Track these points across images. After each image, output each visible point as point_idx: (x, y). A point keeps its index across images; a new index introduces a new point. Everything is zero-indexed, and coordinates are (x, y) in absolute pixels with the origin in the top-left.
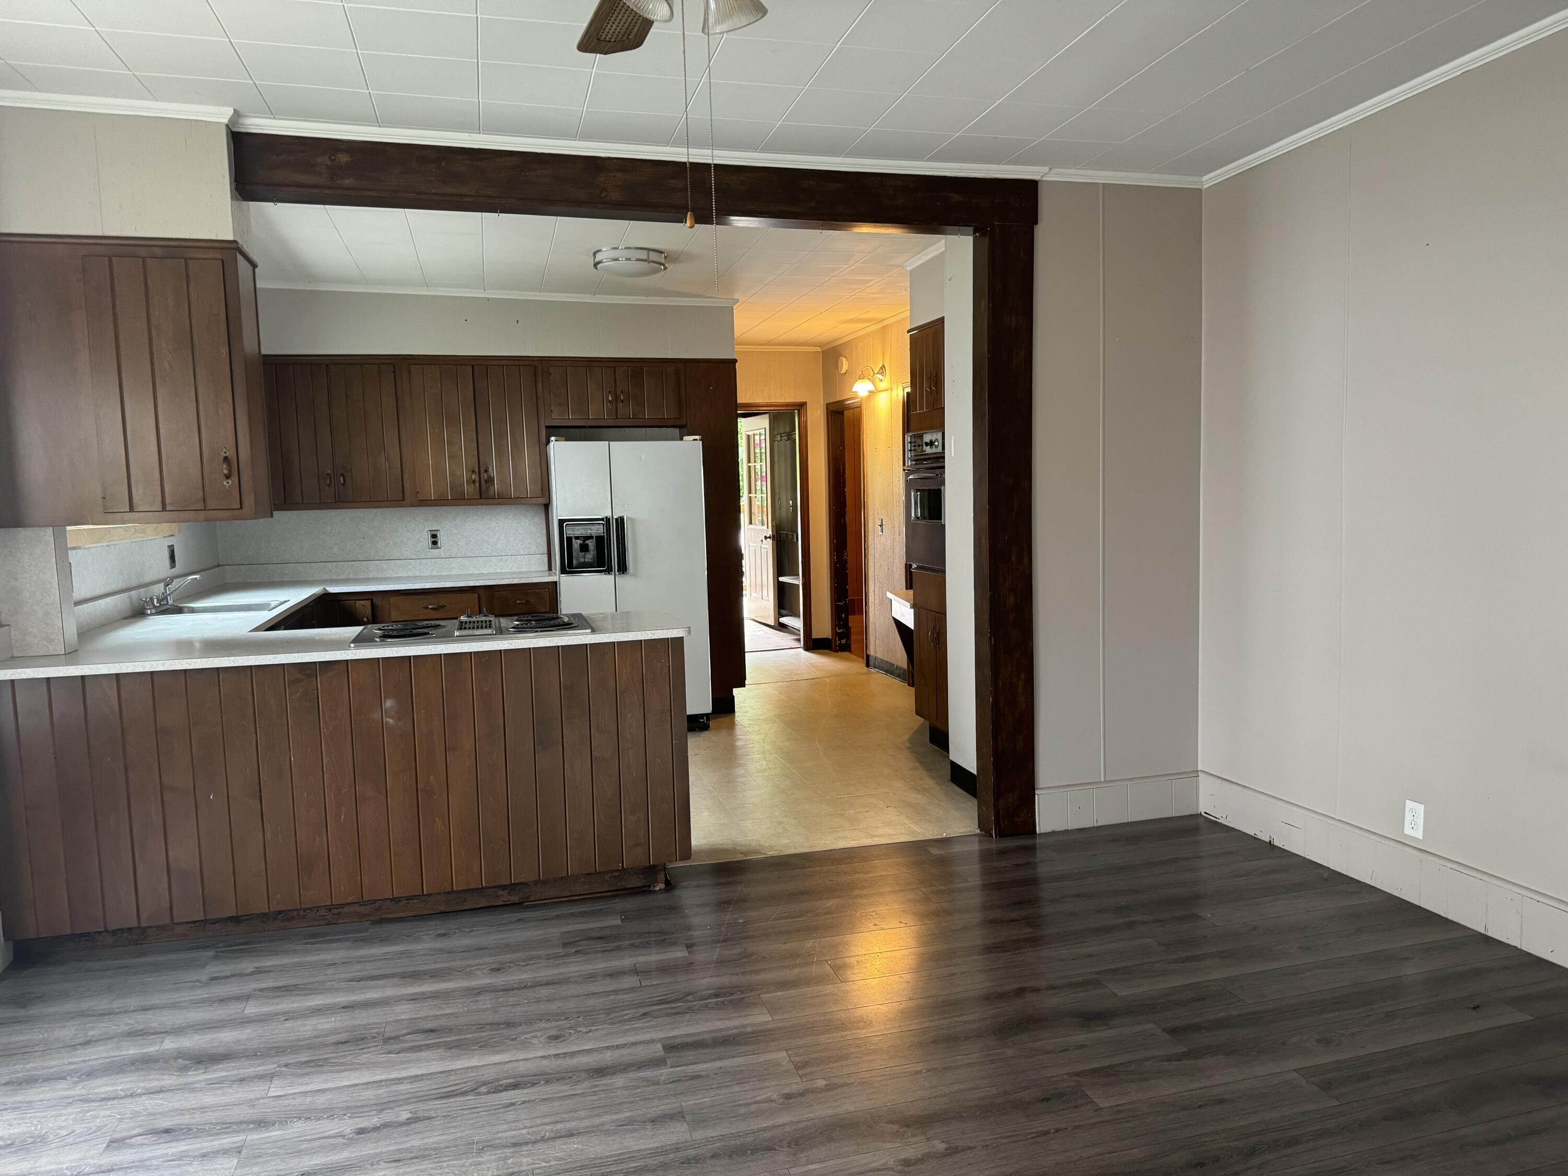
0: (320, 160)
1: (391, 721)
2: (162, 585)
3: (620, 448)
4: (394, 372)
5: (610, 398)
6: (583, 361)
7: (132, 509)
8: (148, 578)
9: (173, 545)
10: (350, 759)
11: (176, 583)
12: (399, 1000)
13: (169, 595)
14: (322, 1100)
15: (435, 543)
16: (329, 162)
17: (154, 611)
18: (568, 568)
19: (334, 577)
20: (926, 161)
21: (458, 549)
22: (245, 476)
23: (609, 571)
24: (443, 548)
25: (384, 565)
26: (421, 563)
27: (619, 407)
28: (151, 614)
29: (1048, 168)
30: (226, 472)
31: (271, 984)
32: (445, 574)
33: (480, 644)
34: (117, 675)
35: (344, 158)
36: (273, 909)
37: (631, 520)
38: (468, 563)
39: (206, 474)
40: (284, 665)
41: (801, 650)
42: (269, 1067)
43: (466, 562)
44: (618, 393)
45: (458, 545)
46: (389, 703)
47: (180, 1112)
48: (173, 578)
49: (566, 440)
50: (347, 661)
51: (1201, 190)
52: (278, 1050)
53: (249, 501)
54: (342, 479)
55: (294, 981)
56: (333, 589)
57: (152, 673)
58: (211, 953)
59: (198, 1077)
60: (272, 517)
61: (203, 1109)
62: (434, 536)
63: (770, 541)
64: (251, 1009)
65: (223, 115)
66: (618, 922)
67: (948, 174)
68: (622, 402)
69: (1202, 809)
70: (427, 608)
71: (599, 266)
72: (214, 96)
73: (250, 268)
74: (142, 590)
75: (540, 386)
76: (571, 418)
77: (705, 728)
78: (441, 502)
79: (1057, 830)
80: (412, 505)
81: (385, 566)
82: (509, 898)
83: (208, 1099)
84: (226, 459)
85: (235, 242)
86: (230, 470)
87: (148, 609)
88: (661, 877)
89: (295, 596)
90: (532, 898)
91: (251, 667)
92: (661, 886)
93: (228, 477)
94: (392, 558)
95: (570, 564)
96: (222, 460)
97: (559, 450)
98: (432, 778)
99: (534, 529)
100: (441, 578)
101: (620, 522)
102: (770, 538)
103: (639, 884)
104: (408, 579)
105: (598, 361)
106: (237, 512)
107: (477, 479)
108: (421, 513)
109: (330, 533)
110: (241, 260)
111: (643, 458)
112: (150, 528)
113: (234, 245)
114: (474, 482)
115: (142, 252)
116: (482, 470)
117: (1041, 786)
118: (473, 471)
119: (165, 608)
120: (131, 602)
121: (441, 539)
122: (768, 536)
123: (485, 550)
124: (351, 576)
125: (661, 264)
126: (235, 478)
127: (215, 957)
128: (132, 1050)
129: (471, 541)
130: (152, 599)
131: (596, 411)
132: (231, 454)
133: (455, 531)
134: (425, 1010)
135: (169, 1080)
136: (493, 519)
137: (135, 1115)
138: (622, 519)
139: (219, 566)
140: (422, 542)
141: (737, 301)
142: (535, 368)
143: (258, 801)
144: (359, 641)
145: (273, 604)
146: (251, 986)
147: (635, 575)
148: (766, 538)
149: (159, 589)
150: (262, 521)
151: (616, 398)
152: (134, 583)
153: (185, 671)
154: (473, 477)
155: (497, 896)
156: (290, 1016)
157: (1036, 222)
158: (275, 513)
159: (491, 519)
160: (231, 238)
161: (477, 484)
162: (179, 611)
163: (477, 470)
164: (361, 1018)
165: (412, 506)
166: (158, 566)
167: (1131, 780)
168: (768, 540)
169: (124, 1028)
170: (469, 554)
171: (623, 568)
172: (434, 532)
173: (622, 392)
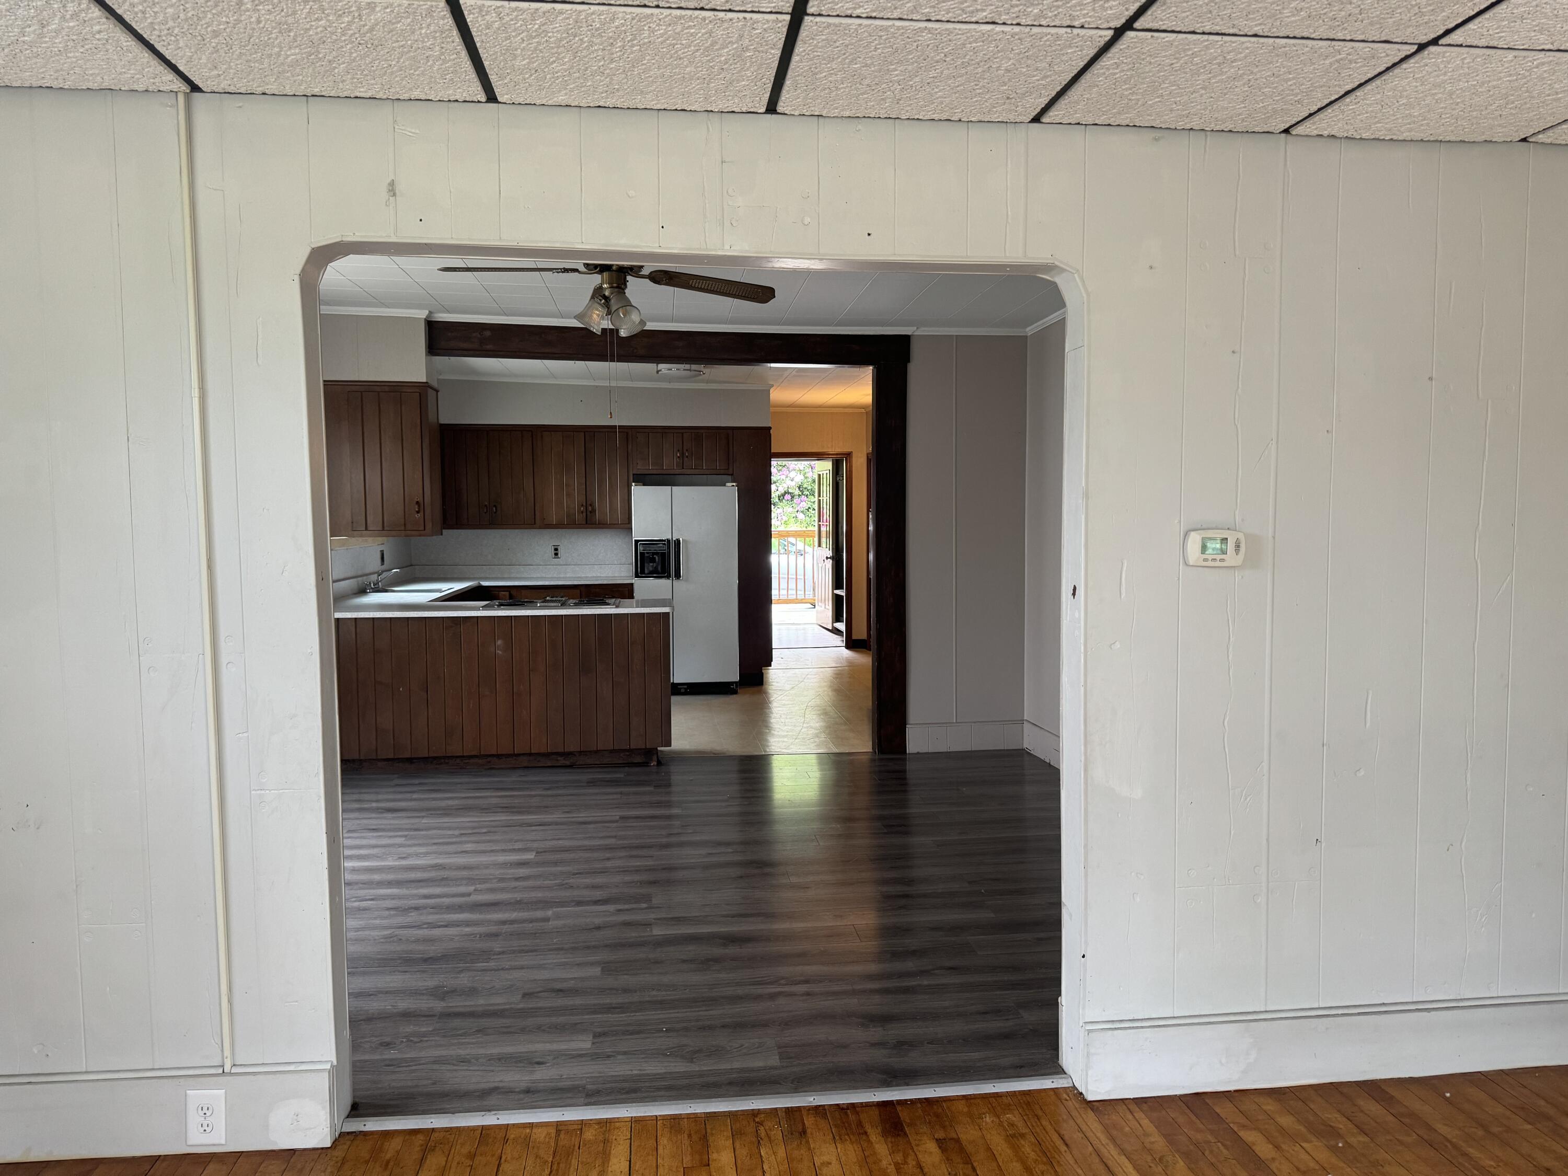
0: (474, 335)
1: (500, 652)
2: (376, 575)
3: (680, 492)
4: (532, 436)
5: (678, 455)
6: (660, 428)
7: (366, 529)
8: (367, 571)
9: (383, 551)
10: (477, 672)
11: (385, 575)
12: (491, 797)
13: (380, 581)
14: (446, 825)
15: (556, 554)
16: (479, 336)
17: (371, 591)
18: (640, 573)
19: (488, 576)
20: (834, 326)
21: (572, 559)
22: (428, 511)
23: (668, 577)
24: (561, 558)
25: (522, 568)
26: (548, 568)
27: (683, 461)
28: (370, 592)
29: (915, 328)
30: (417, 510)
31: (427, 788)
32: (562, 576)
33: (553, 611)
34: (356, 619)
35: (488, 333)
36: (432, 755)
37: (685, 541)
39: (406, 510)
40: (443, 617)
41: (844, 648)
42: (423, 814)
43: (577, 568)
44: (685, 451)
45: (572, 556)
46: (499, 642)
47: (381, 824)
48: (383, 572)
49: (644, 485)
50: (478, 617)
51: (1026, 337)
52: (428, 810)
53: (429, 526)
54: (494, 508)
55: (439, 788)
56: (485, 583)
57: (373, 619)
58: (396, 776)
59: (389, 815)
60: (442, 535)
61: (390, 824)
62: (556, 550)
63: (830, 561)
64: (415, 796)
65: (423, 314)
66: (622, 776)
67: (850, 333)
68: (687, 457)
69: (1025, 746)
71: (660, 373)
72: (419, 307)
73: (435, 393)
74: (365, 578)
75: (630, 447)
76: (651, 468)
77: (734, 692)
78: (559, 526)
79: (921, 752)
80: (540, 528)
81: (522, 570)
82: (564, 762)
83: (392, 822)
84: (417, 503)
85: (427, 383)
86: (419, 509)
87: (368, 589)
88: (655, 758)
89: (458, 586)
90: (577, 763)
91: (425, 618)
92: (654, 763)
93: (418, 512)
94: (526, 564)
95: (642, 571)
96: (415, 502)
97: (639, 493)
98: (522, 687)
99: (625, 546)
100: (559, 579)
101: (678, 542)
102: (830, 558)
103: (640, 761)
104: (537, 579)
105: (671, 429)
106: (423, 532)
107: (585, 511)
108: (547, 533)
109: (486, 545)
110: (430, 391)
111: (696, 498)
112: (370, 539)
113: (426, 385)
114: (582, 512)
115: (378, 389)
116: (588, 503)
117: (911, 722)
118: (582, 505)
119: (377, 589)
120: (358, 584)
121: (561, 552)
122: (829, 556)
123: (591, 560)
124: (500, 576)
125: (700, 371)
126: (422, 513)
127: (398, 778)
128: (356, 806)
129: (581, 553)
130: (370, 583)
131: (669, 463)
132: (420, 500)
133: (569, 546)
134: (505, 801)
135: (374, 815)
136: (597, 538)
137: (360, 824)
138: (678, 541)
139: (412, 565)
140: (549, 553)
141: (773, 386)
142: (627, 433)
143: (426, 694)
144: (485, 607)
145: (444, 589)
146: (415, 789)
147: (687, 580)
148: (827, 558)
149: (374, 578)
150: (434, 537)
151: (683, 454)
152: (360, 573)
153: (391, 618)
154: (582, 508)
155: (557, 760)
156: (434, 799)
157: (909, 361)
158: (443, 530)
159: (595, 538)
160: (425, 381)
161: (584, 514)
162: (386, 591)
163: (584, 504)
164: (470, 802)
166: (374, 564)
167: (975, 722)
168: (829, 560)
169: (354, 799)
170: (579, 563)
171: (678, 576)
172: (556, 547)
173: (687, 450)
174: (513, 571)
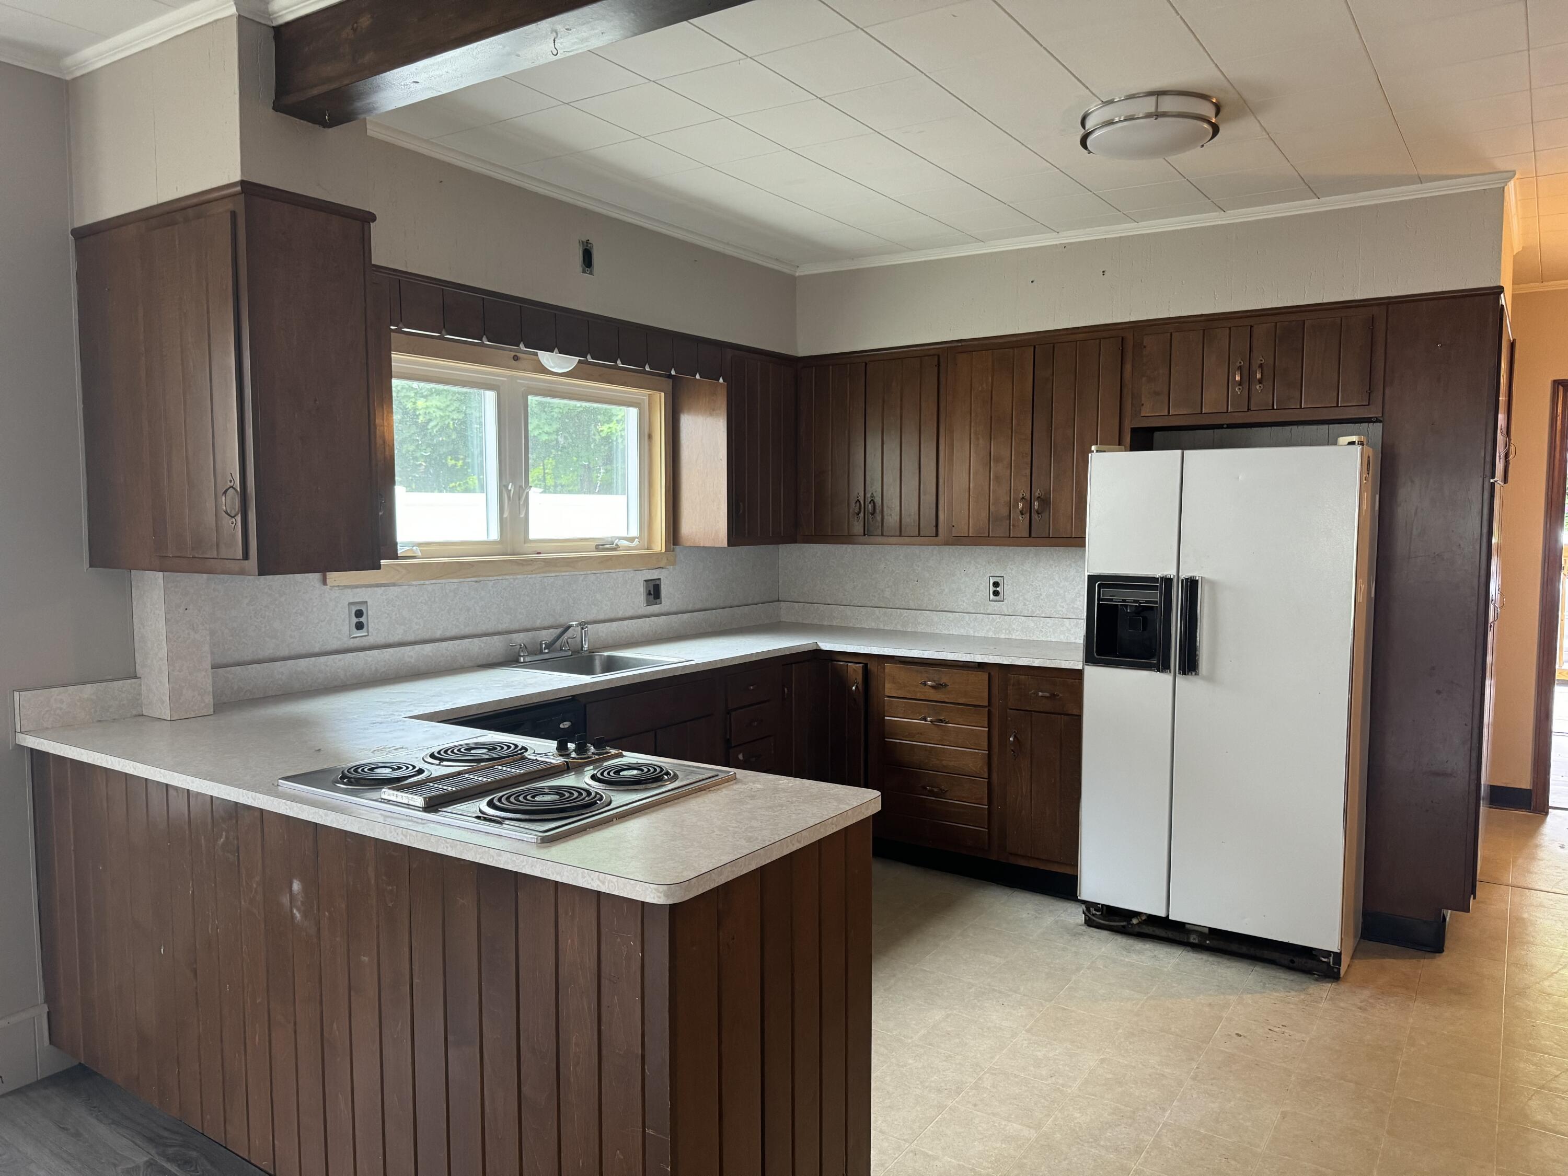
1: (298, 915)
5: (1239, 377)
6: (1201, 321)
8: (583, 617)
9: (658, 579)
10: (265, 955)
15: (997, 594)
19: (881, 627)
21: (1025, 605)
23: (1163, 666)
24: (1006, 601)
25: (935, 616)
26: (976, 619)
27: (1253, 391)
28: (520, 663)
37: (1212, 584)
38: (1032, 625)
43: (1031, 623)
44: (1255, 366)
45: (1025, 599)
54: (871, 507)
56: (827, 645)
62: (997, 584)
68: (1260, 382)
70: (925, 684)
75: (1128, 367)
76: (1179, 413)
78: (981, 540)
81: (936, 619)
87: (521, 656)
94: (946, 609)
95: (1100, 650)
101: (1192, 585)
105: (1223, 319)
107: (1027, 510)
108: (983, 553)
109: (883, 572)
111: (1240, 477)
114: (1022, 513)
116: (1034, 496)
118: (1023, 499)
119: (555, 655)
121: (1006, 589)
123: (1060, 609)
124: (899, 628)
129: (1041, 595)
131: (1214, 401)
133: (1022, 579)
136: (1073, 565)
138: (1195, 582)
140: (982, 591)
142: (1124, 341)
147: (1210, 679)
151: (1249, 376)
152: (544, 623)
154: (1025, 506)
159: (1070, 565)
161: (1026, 517)
163: (1027, 497)
165: (946, 544)
166: (615, 603)
170: (1038, 613)
171: (1189, 665)
172: (996, 580)
173: (1261, 366)
174: (920, 620)
